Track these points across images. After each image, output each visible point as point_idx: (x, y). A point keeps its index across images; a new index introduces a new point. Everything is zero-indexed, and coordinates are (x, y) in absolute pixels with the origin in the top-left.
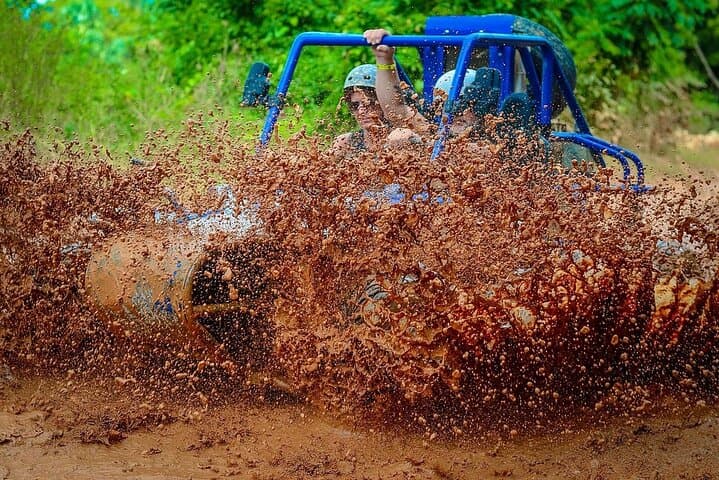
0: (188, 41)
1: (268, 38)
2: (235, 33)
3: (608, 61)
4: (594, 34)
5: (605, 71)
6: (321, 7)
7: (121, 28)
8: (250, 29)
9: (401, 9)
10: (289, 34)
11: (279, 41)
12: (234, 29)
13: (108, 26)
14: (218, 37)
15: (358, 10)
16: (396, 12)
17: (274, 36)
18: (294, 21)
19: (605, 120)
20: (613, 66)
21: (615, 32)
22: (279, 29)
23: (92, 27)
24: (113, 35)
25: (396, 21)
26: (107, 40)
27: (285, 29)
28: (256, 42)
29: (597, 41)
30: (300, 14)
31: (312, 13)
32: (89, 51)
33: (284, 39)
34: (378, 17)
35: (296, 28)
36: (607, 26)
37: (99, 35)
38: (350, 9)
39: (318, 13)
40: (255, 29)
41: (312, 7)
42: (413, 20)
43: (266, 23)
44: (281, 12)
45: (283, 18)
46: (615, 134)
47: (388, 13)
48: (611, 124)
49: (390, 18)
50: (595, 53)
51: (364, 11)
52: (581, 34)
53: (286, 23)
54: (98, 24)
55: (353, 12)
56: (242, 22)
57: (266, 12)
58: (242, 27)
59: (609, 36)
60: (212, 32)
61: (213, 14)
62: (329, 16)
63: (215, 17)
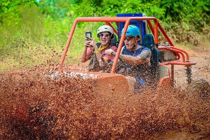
0: (81, 13)
1: (105, 12)
2: (95, 10)
3: (205, 13)
4: (202, 5)
5: (205, 16)
6: (120, 1)
7: (63, 6)
8: (99, 9)
9: (143, 2)
10: (111, 10)
11: (108, 12)
12: (94, 9)
13: (59, 5)
14: (90, 12)
15: (130, 2)
16: (142, 3)
17: (106, 11)
18: (112, 6)
19: (205, 30)
20: (207, 15)
21: (207, 4)
22: (108, 9)
23: (55, 6)
24: (61, 8)
25: (142, 6)
26: (59, 10)
27: (110, 9)
28: (101, 13)
29: (202, 7)
30: (113, 4)
31: (117, 3)
32: (54, 13)
33: (110, 12)
34: (136, 5)
35: (113, 8)
36: (205, 3)
37: (57, 8)
38: (128, 3)
39: (119, 4)
40: (101, 8)
41: (117, 2)
42: (147, 5)
43: (104, 7)
44: (108, 4)
45: (109, 5)
46: (208, 34)
47: (139, 3)
48: (207, 31)
49: (140, 5)
50: (201, 11)
51: (132, 3)
52: (197, 5)
53: (110, 7)
54: (56, 5)
55: (129, 3)
56: (97, 7)
57: (104, 4)
58: (97, 8)
59: (206, 5)
60: (88, 10)
61: (88, 5)
62: (123, 4)
63: (89, 6)
